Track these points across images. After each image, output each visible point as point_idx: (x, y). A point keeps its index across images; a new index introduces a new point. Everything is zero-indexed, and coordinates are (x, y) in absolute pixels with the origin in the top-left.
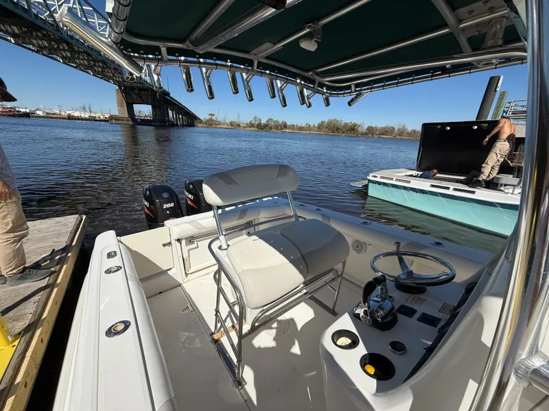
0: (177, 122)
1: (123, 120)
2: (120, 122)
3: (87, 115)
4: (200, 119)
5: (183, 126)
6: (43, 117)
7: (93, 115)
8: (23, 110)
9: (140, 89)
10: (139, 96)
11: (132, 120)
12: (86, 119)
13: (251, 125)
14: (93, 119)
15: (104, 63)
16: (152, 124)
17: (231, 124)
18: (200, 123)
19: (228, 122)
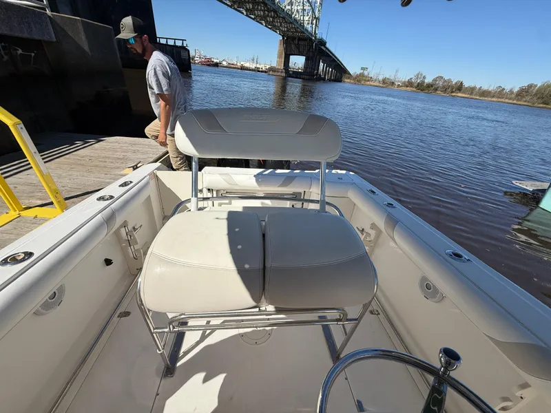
0: (325, 76)
1: (278, 72)
2: (275, 74)
3: (253, 66)
4: (349, 74)
5: (330, 80)
6: (226, 67)
7: (258, 66)
8: (215, 61)
9: (300, 39)
10: (298, 46)
11: (286, 73)
12: (252, 70)
13: (409, 84)
14: (257, 70)
15: (275, 12)
16: (301, 77)
17: (384, 81)
18: (349, 78)
19: (381, 78)
